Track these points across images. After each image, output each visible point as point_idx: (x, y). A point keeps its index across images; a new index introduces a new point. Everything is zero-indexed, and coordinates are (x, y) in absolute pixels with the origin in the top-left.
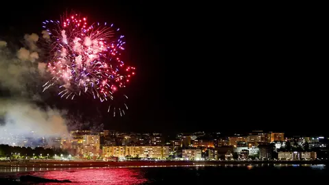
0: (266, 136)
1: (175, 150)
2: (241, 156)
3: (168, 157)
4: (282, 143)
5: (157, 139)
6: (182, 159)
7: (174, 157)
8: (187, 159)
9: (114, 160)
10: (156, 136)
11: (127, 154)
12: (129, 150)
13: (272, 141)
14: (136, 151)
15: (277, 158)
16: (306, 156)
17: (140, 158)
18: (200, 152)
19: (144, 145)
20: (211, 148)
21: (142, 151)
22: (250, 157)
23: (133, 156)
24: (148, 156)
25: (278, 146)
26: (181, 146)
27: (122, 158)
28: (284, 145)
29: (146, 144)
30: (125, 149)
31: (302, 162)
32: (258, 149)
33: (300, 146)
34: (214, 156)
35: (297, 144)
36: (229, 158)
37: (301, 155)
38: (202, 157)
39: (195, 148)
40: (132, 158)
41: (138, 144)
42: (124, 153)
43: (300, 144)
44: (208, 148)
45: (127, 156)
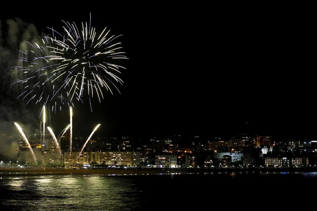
0: (251, 139)
1: (147, 156)
2: (222, 163)
3: (139, 164)
4: (269, 148)
5: (127, 144)
6: (155, 166)
7: (145, 164)
8: (161, 166)
9: (78, 168)
10: (125, 140)
11: (92, 161)
12: (94, 156)
13: (258, 146)
14: (102, 157)
15: (263, 165)
16: (297, 163)
17: (107, 165)
18: (176, 158)
19: (111, 151)
20: (188, 154)
21: (109, 158)
22: (233, 164)
23: (99, 162)
24: (116, 162)
25: (264, 151)
26: (154, 151)
27: (86, 165)
28: (271, 150)
29: (114, 149)
30: (90, 155)
31: (292, 169)
32: (242, 155)
33: (290, 150)
34: (191, 162)
35: (286, 149)
36: (209, 165)
37: (290, 162)
38: (178, 164)
39: (170, 154)
40: (98, 166)
41: (105, 149)
42: (89, 160)
43: (289, 148)
44: (185, 154)
45: (93, 163)
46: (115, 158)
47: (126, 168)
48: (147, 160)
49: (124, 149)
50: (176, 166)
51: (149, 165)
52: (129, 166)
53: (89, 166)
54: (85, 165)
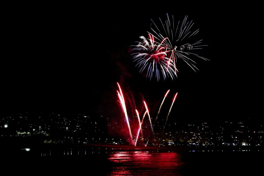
46: (195, 137)
47: (204, 145)
48: (222, 138)
49: (203, 129)
50: (246, 144)
51: (224, 143)
52: (207, 143)
53: (173, 143)
54: (170, 143)
